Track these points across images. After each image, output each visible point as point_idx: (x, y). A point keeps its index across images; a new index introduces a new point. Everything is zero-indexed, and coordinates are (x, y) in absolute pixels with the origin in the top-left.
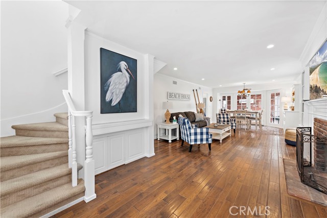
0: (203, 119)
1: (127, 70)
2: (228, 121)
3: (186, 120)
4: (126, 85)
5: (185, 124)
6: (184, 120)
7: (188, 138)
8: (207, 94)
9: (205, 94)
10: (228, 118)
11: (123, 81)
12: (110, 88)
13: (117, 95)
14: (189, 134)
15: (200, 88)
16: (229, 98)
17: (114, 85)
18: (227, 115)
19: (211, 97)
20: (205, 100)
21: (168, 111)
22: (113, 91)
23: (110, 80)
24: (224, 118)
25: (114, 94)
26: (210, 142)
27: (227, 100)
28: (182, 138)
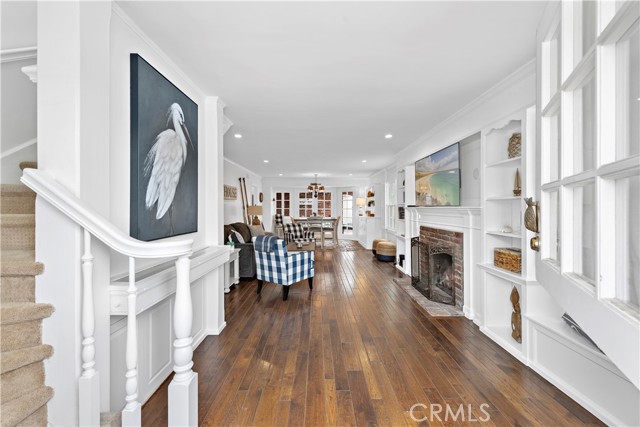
1: (182, 126)
2: (301, 237)
4: (180, 163)
5: (277, 248)
8: (256, 188)
10: (300, 231)
11: (177, 154)
12: (154, 172)
13: (166, 189)
14: (283, 266)
15: (248, 176)
16: (287, 195)
17: (161, 162)
18: (299, 225)
19: (261, 194)
22: (158, 181)
23: (154, 149)
24: (295, 231)
25: (162, 185)
26: (312, 275)
27: (283, 200)
28: (259, 278)
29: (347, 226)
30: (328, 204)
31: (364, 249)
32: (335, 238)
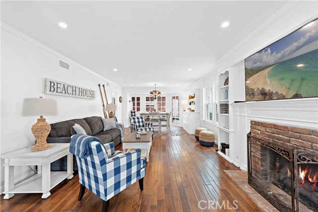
0: (115, 127)
2: (143, 126)
3: (94, 144)
5: (91, 153)
6: (87, 144)
7: (97, 187)
8: (116, 93)
9: (113, 92)
10: (143, 122)
14: (100, 176)
15: (108, 84)
16: (138, 99)
18: (142, 118)
19: (120, 97)
20: (114, 100)
21: (42, 120)
24: (139, 122)
26: (142, 175)
27: (136, 102)
28: (81, 182)
29: (176, 118)
30: (164, 104)
31: (188, 134)
32: (168, 126)
